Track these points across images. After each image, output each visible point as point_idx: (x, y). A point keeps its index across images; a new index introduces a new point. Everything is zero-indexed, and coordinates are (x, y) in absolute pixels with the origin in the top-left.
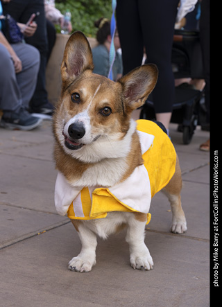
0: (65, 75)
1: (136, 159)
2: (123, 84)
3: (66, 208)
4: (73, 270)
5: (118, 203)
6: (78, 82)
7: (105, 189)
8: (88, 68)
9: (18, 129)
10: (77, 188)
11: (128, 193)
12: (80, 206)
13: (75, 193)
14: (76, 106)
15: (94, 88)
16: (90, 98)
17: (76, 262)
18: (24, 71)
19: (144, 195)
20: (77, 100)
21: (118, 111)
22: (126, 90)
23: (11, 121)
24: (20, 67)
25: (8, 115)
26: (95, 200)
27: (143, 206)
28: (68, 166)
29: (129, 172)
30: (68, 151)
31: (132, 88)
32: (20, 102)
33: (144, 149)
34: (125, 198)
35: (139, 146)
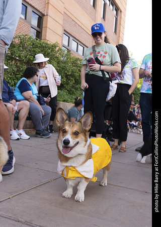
0: (59, 125)
1: (89, 156)
2: (81, 122)
3: (61, 173)
4: (64, 197)
5: (79, 173)
6: (64, 126)
7: (74, 167)
8: (66, 120)
9: (42, 137)
10: (64, 166)
11: (84, 170)
12: (65, 172)
13: (63, 168)
14: (65, 134)
15: (70, 126)
16: (69, 130)
17: (65, 194)
18: (45, 115)
19: (91, 171)
20: (65, 132)
21: (82, 132)
22: (83, 124)
23: (39, 134)
24: (44, 114)
25: (38, 132)
26: (70, 171)
27: (90, 175)
28: (62, 158)
29: (86, 161)
30: (63, 153)
31: (85, 122)
32: (43, 127)
33: (93, 152)
34: (82, 172)
35: (91, 151)
